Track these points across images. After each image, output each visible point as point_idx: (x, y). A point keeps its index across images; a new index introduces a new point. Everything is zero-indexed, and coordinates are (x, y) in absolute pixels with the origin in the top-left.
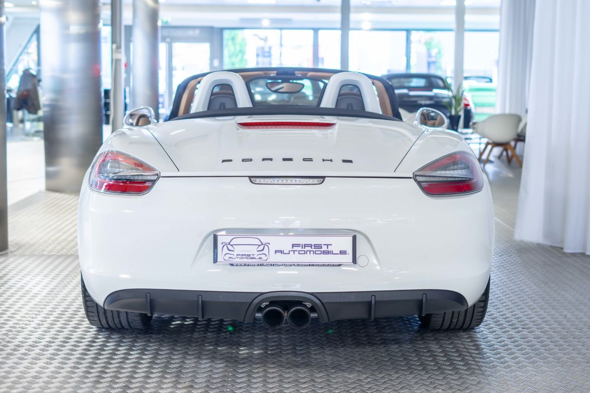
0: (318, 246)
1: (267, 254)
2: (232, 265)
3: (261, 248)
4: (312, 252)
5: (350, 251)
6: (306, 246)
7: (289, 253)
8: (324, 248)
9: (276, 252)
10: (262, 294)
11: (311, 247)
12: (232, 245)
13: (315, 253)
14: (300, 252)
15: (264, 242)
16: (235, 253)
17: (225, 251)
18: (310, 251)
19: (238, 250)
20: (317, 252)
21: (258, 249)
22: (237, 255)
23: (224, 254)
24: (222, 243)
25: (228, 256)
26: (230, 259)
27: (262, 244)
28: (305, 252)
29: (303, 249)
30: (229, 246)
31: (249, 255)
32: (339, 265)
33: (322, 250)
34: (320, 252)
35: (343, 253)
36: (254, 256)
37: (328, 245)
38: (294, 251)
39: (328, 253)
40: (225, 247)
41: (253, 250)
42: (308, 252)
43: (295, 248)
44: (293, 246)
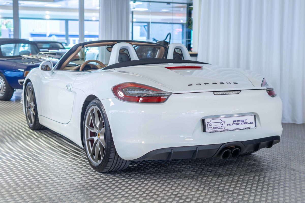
0: (243, 121)
1: (224, 126)
2: (210, 132)
3: (222, 123)
4: (240, 124)
5: (254, 122)
6: (238, 121)
7: (232, 125)
8: (245, 121)
9: (228, 125)
10: (223, 144)
11: (240, 121)
12: (211, 123)
13: (241, 124)
14: (236, 124)
15: (223, 120)
16: (212, 127)
17: (209, 126)
18: (240, 123)
19: (214, 125)
20: (242, 124)
21: (221, 124)
22: (213, 127)
23: (208, 127)
24: (207, 123)
25: (210, 128)
26: (211, 130)
27: (222, 122)
28: (238, 124)
29: (237, 123)
30: (210, 124)
31: (218, 127)
32: (249, 128)
33: (244, 122)
34: (243, 123)
35: (251, 123)
36: (220, 127)
37: (246, 120)
38: (234, 124)
39: (246, 123)
40: (208, 124)
41: (219, 125)
42: (239, 124)
43: (234, 123)
44: (234, 121)
